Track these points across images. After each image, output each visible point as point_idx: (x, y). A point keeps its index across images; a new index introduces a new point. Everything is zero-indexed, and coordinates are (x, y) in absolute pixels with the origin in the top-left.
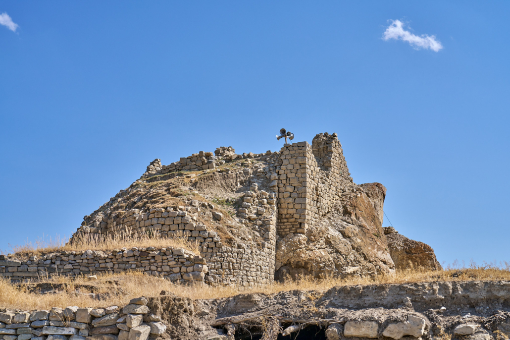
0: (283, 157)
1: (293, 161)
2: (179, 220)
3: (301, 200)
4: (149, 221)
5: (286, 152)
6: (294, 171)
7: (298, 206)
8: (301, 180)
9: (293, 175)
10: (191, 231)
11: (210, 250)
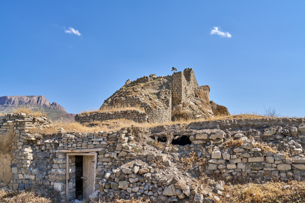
0: (173, 77)
1: (177, 78)
2: (137, 100)
3: (180, 92)
4: (127, 101)
5: (174, 75)
6: (177, 82)
7: (179, 94)
8: (180, 85)
9: (177, 83)
10: (142, 104)
11: (148, 111)
